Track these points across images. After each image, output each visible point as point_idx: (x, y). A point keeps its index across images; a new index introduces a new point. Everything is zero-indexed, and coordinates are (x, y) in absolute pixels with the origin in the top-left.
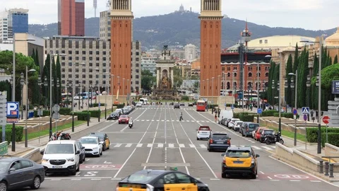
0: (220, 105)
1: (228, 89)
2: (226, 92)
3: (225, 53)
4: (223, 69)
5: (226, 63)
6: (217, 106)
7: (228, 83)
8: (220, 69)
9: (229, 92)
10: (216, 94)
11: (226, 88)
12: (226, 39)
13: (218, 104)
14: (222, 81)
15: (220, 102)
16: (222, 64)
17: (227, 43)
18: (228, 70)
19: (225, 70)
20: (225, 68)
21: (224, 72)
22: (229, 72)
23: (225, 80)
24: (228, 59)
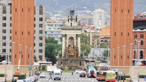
0: (132, 77)
1: (141, 58)
2: (139, 62)
3: (139, 18)
4: (136, 37)
5: (139, 30)
6: (129, 77)
7: (141, 52)
8: (132, 36)
9: (142, 62)
10: (128, 64)
11: (139, 57)
12: (139, 4)
13: (130, 75)
14: (134, 50)
15: (132, 73)
16: (134, 30)
17: (140, 8)
18: (141, 37)
19: (138, 37)
20: (138, 35)
21: (136, 40)
22: (142, 40)
23: (137, 48)
24: (141, 25)
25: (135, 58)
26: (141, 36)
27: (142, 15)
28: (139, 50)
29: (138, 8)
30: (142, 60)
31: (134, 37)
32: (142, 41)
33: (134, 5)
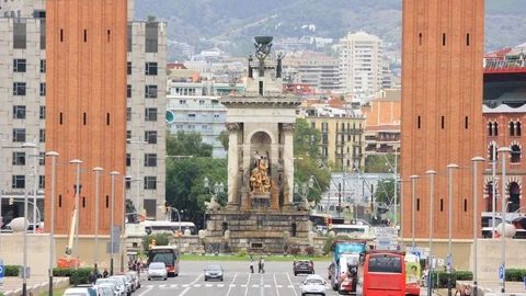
0: (480, 276)
1: (511, 209)
2: (505, 222)
3: (500, 67)
4: (493, 132)
5: (503, 108)
6: (467, 277)
7: (513, 187)
8: (479, 129)
9: (515, 223)
10: (463, 230)
11: (504, 207)
12: (504, 13)
13: (471, 270)
14: (487, 179)
15: (481, 264)
16: (486, 109)
17: (510, 28)
18: (512, 134)
19: (500, 134)
20: (500, 126)
21: (494, 143)
22: (515, 142)
23: (499, 174)
24: (511, 90)
25: (490, 210)
26: (512, 129)
27: (515, 52)
28: (506, 181)
29: (503, 28)
30: (515, 216)
31: (486, 134)
32: (515, 148)
33: (486, 16)
